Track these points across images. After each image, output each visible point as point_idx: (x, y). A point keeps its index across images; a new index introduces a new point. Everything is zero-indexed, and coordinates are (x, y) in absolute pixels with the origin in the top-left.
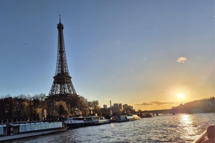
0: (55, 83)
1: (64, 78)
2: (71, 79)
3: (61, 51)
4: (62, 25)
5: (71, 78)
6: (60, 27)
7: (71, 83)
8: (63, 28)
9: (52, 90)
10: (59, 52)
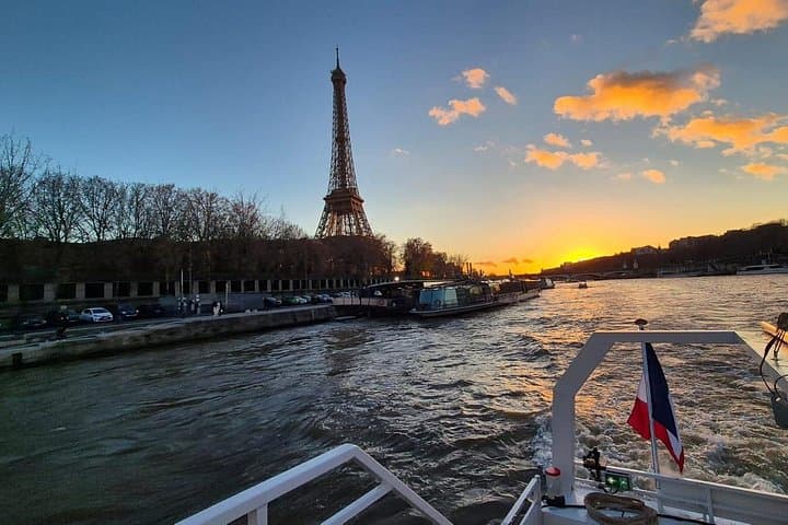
0: (327, 210)
1: (349, 201)
2: (363, 205)
3: (341, 140)
4: (344, 75)
5: (362, 201)
6: (339, 79)
7: (361, 212)
8: (344, 83)
9: (321, 227)
10: (336, 140)
